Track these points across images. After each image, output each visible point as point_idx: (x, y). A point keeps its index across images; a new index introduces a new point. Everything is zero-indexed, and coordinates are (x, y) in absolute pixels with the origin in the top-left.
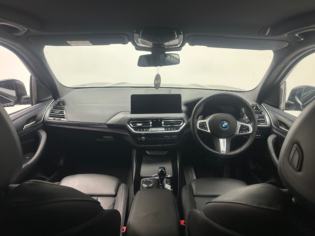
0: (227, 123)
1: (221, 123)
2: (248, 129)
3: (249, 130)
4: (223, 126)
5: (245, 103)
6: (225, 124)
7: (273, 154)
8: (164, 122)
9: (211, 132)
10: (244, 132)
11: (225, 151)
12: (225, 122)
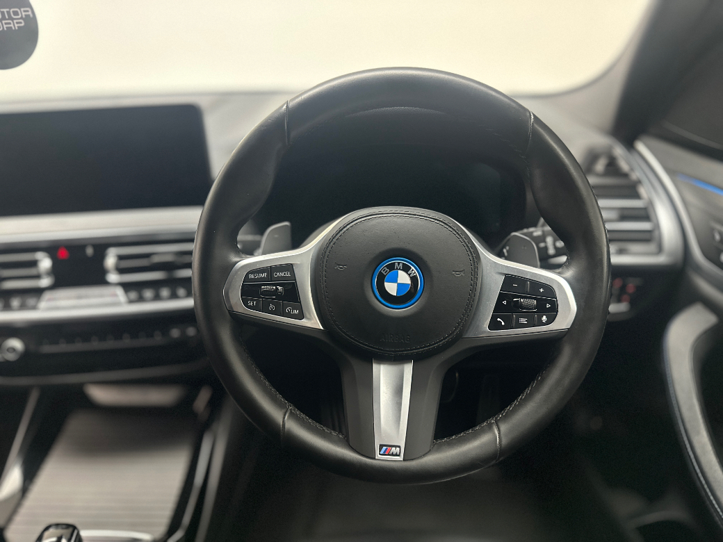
0: (414, 270)
1: (380, 269)
2: (547, 303)
3: (553, 312)
4: (391, 288)
5: (535, 133)
6: (404, 278)
7: (698, 433)
8: (121, 258)
9: (322, 328)
10: (523, 321)
11: (399, 447)
12: (401, 265)
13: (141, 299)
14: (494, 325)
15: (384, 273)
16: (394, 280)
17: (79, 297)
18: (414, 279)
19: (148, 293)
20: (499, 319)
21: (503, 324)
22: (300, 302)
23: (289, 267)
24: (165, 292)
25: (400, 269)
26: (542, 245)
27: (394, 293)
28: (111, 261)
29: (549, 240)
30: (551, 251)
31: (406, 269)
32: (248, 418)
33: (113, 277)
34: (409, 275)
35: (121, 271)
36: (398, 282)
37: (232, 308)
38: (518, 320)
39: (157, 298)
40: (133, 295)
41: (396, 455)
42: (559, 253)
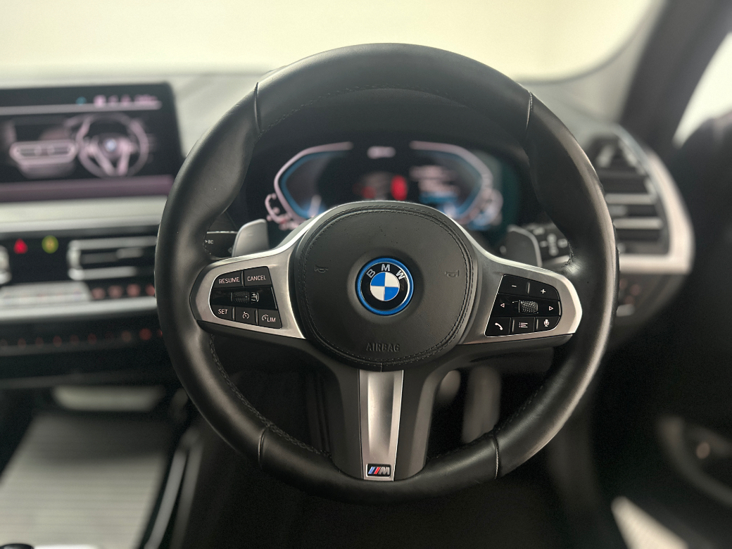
0: (403, 274)
1: (365, 271)
4: (378, 292)
6: (391, 281)
8: (84, 253)
9: (303, 337)
10: (523, 325)
11: (389, 466)
12: (388, 266)
13: (107, 297)
14: (492, 330)
15: (369, 275)
16: (381, 283)
17: (39, 295)
18: (403, 282)
19: (115, 291)
20: (496, 324)
21: (501, 329)
22: (278, 310)
23: (264, 270)
24: (133, 289)
25: (387, 271)
26: (544, 244)
27: (382, 298)
28: (73, 255)
29: (552, 239)
30: (553, 251)
31: (394, 271)
32: (223, 438)
33: (76, 274)
34: (398, 277)
35: (85, 266)
36: (386, 285)
37: (201, 318)
38: (517, 325)
39: (125, 295)
40: (99, 292)
41: (386, 475)
42: (562, 252)
